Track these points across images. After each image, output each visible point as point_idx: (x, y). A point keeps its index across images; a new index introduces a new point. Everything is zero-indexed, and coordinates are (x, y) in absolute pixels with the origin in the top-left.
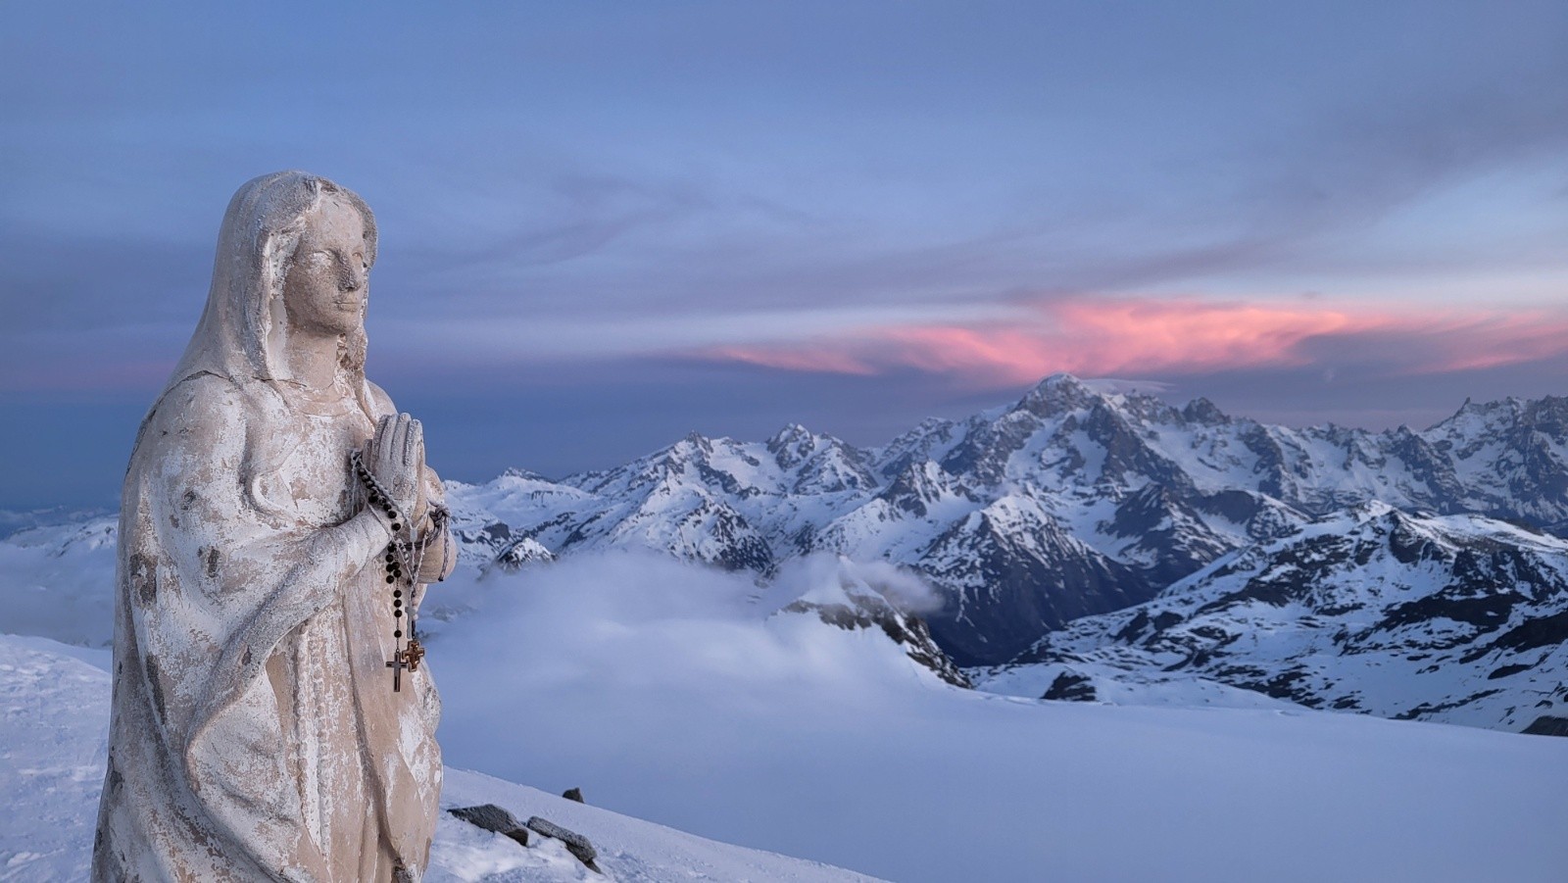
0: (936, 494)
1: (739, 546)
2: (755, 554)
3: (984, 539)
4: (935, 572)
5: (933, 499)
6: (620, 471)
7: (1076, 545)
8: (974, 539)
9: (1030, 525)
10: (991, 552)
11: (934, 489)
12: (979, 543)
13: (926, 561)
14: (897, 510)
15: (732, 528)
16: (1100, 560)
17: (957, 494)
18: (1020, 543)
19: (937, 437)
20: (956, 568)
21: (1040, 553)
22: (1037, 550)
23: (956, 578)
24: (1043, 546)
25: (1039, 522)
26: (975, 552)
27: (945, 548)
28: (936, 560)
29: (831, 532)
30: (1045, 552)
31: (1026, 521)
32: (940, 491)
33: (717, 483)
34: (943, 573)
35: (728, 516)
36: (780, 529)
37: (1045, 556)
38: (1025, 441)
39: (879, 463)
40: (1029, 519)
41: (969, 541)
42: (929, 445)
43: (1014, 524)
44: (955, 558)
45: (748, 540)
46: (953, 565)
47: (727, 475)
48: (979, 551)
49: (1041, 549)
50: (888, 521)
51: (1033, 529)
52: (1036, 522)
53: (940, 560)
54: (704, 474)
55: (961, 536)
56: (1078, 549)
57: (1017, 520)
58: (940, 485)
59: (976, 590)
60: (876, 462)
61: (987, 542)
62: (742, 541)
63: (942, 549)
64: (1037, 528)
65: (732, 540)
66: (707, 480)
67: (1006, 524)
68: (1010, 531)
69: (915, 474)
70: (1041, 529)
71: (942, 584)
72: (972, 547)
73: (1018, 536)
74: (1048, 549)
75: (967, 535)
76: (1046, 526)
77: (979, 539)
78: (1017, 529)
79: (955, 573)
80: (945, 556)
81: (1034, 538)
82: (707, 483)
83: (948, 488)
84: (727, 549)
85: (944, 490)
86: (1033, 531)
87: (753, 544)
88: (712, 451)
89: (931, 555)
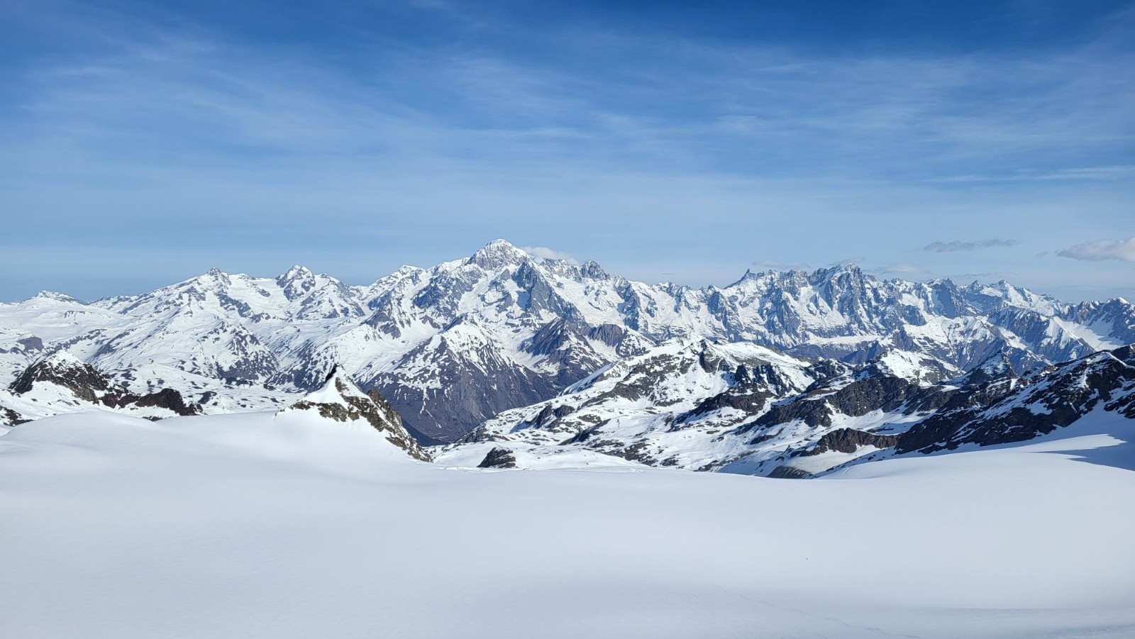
0: (409, 322)
1: (251, 358)
2: (265, 364)
3: (442, 355)
4: (405, 378)
5: (406, 325)
6: (148, 297)
7: (506, 360)
8: (435, 355)
9: (475, 345)
10: (447, 364)
11: (407, 318)
12: (439, 357)
13: (399, 370)
14: (379, 333)
15: (246, 345)
16: (522, 370)
17: (424, 322)
18: (468, 358)
19: (410, 280)
20: (421, 376)
21: (481, 366)
22: (479, 363)
23: (421, 383)
24: (484, 361)
25: (481, 344)
26: (435, 364)
27: (414, 361)
28: (407, 369)
29: (326, 348)
30: (485, 364)
31: (472, 342)
32: (411, 319)
33: (234, 309)
34: (411, 379)
35: (243, 335)
36: (286, 345)
37: (485, 367)
38: (474, 286)
39: (366, 298)
40: (475, 341)
41: (431, 356)
42: (404, 286)
43: (464, 344)
44: (421, 368)
45: (259, 353)
46: (418, 373)
47: (243, 303)
48: (439, 363)
49: (482, 363)
50: (371, 341)
51: (477, 348)
52: (479, 343)
53: (410, 369)
54: (223, 301)
55: (426, 353)
56: (508, 363)
57: (466, 342)
58: (412, 315)
59: (435, 391)
60: (363, 297)
61: (444, 357)
62: (254, 354)
63: (411, 362)
64: (480, 348)
65: (246, 354)
66: (226, 306)
67: (458, 344)
68: (461, 350)
69: (393, 306)
70: (483, 348)
71: (410, 387)
72: (433, 360)
73: (466, 353)
74: (486, 362)
75: (430, 352)
76: (486, 346)
77: (438, 355)
78: (466, 348)
79: (420, 379)
80: (414, 367)
81: (478, 355)
82: (226, 308)
83: (418, 317)
84: (242, 361)
85: (415, 319)
86: (477, 350)
87: (263, 356)
88: (230, 283)
89: (403, 366)
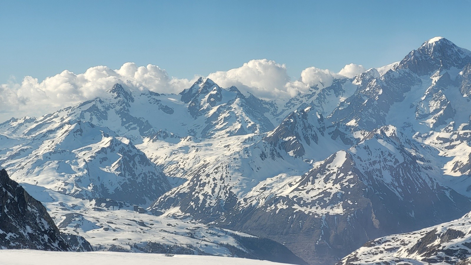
0: (315, 138)
1: (139, 180)
2: (153, 187)
3: (346, 175)
4: (302, 202)
5: (312, 142)
6: (52, 117)
7: (427, 180)
8: (338, 175)
9: (389, 163)
10: (352, 186)
11: (313, 133)
12: (342, 178)
13: (296, 193)
14: (278, 150)
15: (134, 165)
16: (448, 194)
17: (334, 138)
18: (378, 178)
19: (332, 91)
20: (321, 200)
21: (396, 188)
22: (393, 185)
23: (320, 208)
24: (399, 182)
25: (397, 161)
26: (338, 186)
27: (313, 183)
28: (304, 192)
29: (217, 168)
30: (400, 186)
31: (385, 160)
32: (319, 134)
33: (135, 128)
34: (309, 204)
35: (131, 154)
36: (182, 167)
37: (400, 190)
38: (405, 94)
39: (281, 113)
40: (389, 158)
41: (334, 177)
42: (325, 98)
43: (375, 162)
44: (321, 191)
45: (148, 175)
46: (317, 197)
47: (144, 121)
48: (342, 185)
49: (397, 184)
50: (269, 159)
51: (391, 167)
52: (394, 160)
53: (307, 192)
54: (124, 120)
55: (328, 173)
56: (430, 185)
57: (378, 159)
58: (319, 129)
59: (336, 218)
60: (278, 112)
61: (348, 177)
62: (143, 175)
63: (310, 183)
64: (395, 166)
65: (134, 175)
66: (127, 125)
67: (367, 162)
68: (371, 168)
69: (298, 120)
70: (398, 167)
71: (306, 213)
72: (335, 182)
73: (378, 173)
74: (402, 184)
75: (332, 172)
76: (402, 164)
77: (342, 175)
78: (377, 166)
79: (319, 204)
80: (313, 189)
81: (391, 175)
82: (127, 128)
83: (326, 132)
84: (127, 181)
85: (323, 134)
86: (391, 169)
87: (152, 178)
88: (133, 100)
89: (300, 188)
